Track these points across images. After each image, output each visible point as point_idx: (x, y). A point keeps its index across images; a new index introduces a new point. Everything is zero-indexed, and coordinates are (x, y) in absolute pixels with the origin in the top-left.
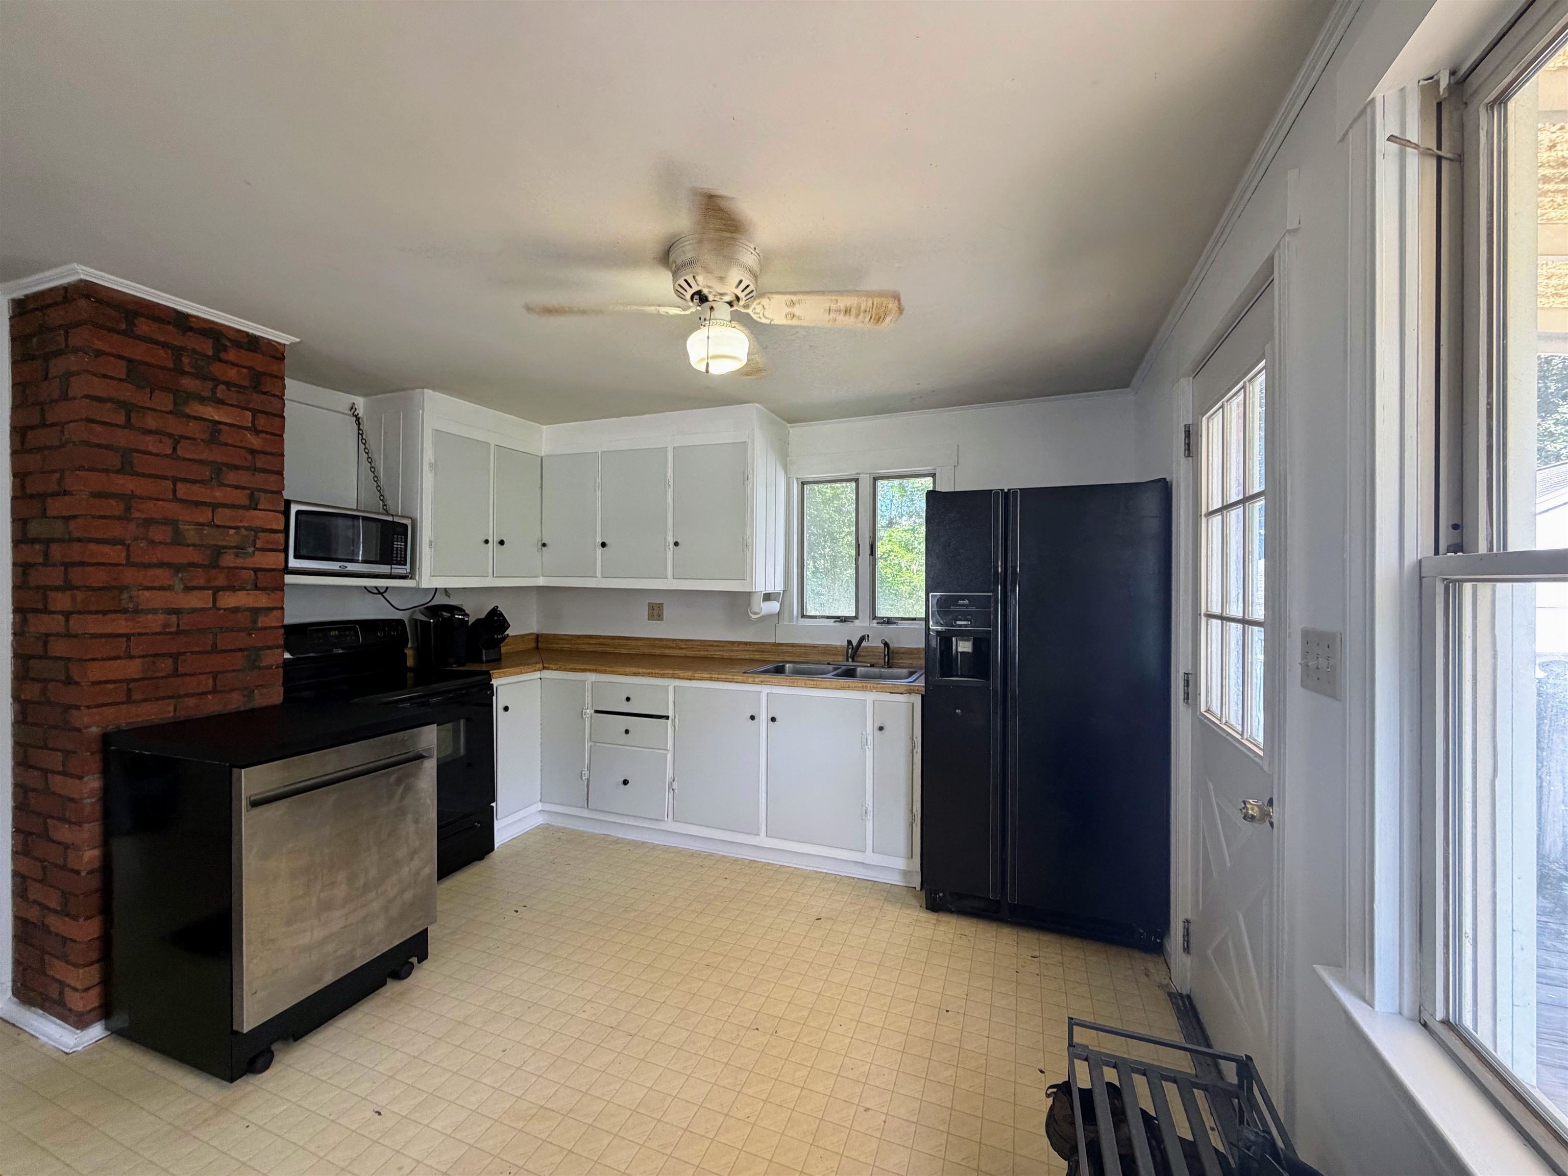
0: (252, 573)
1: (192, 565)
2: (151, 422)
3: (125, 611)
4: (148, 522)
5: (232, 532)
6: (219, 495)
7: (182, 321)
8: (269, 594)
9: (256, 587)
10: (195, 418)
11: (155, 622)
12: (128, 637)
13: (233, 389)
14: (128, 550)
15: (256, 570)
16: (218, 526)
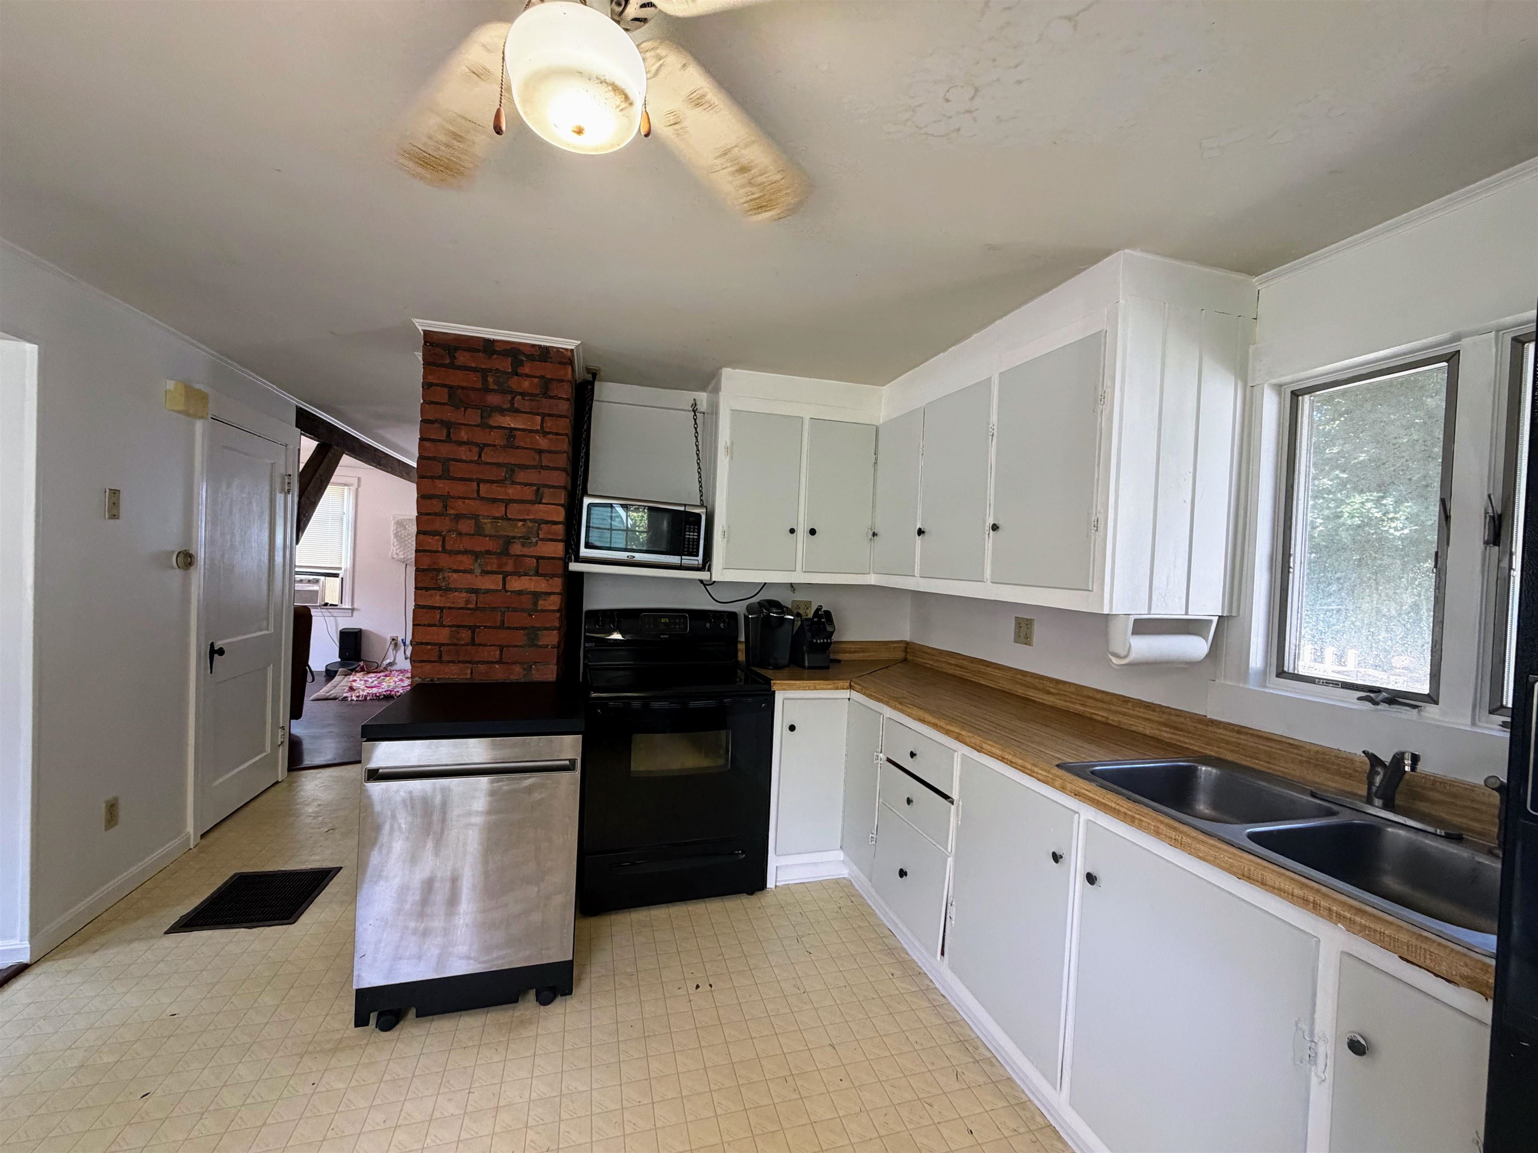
0: (535, 561)
1: (488, 552)
2: (464, 435)
3: (439, 589)
4: (458, 517)
5: (520, 524)
6: (512, 492)
7: (488, 346)
8: (548, 580)
9: (537, 574)
10: (496, 427)
11: (460, 599)
12: (441, 609)
13: (526, 398)
14: (444, 541)
15: (538, 558)
16: (510, 519)
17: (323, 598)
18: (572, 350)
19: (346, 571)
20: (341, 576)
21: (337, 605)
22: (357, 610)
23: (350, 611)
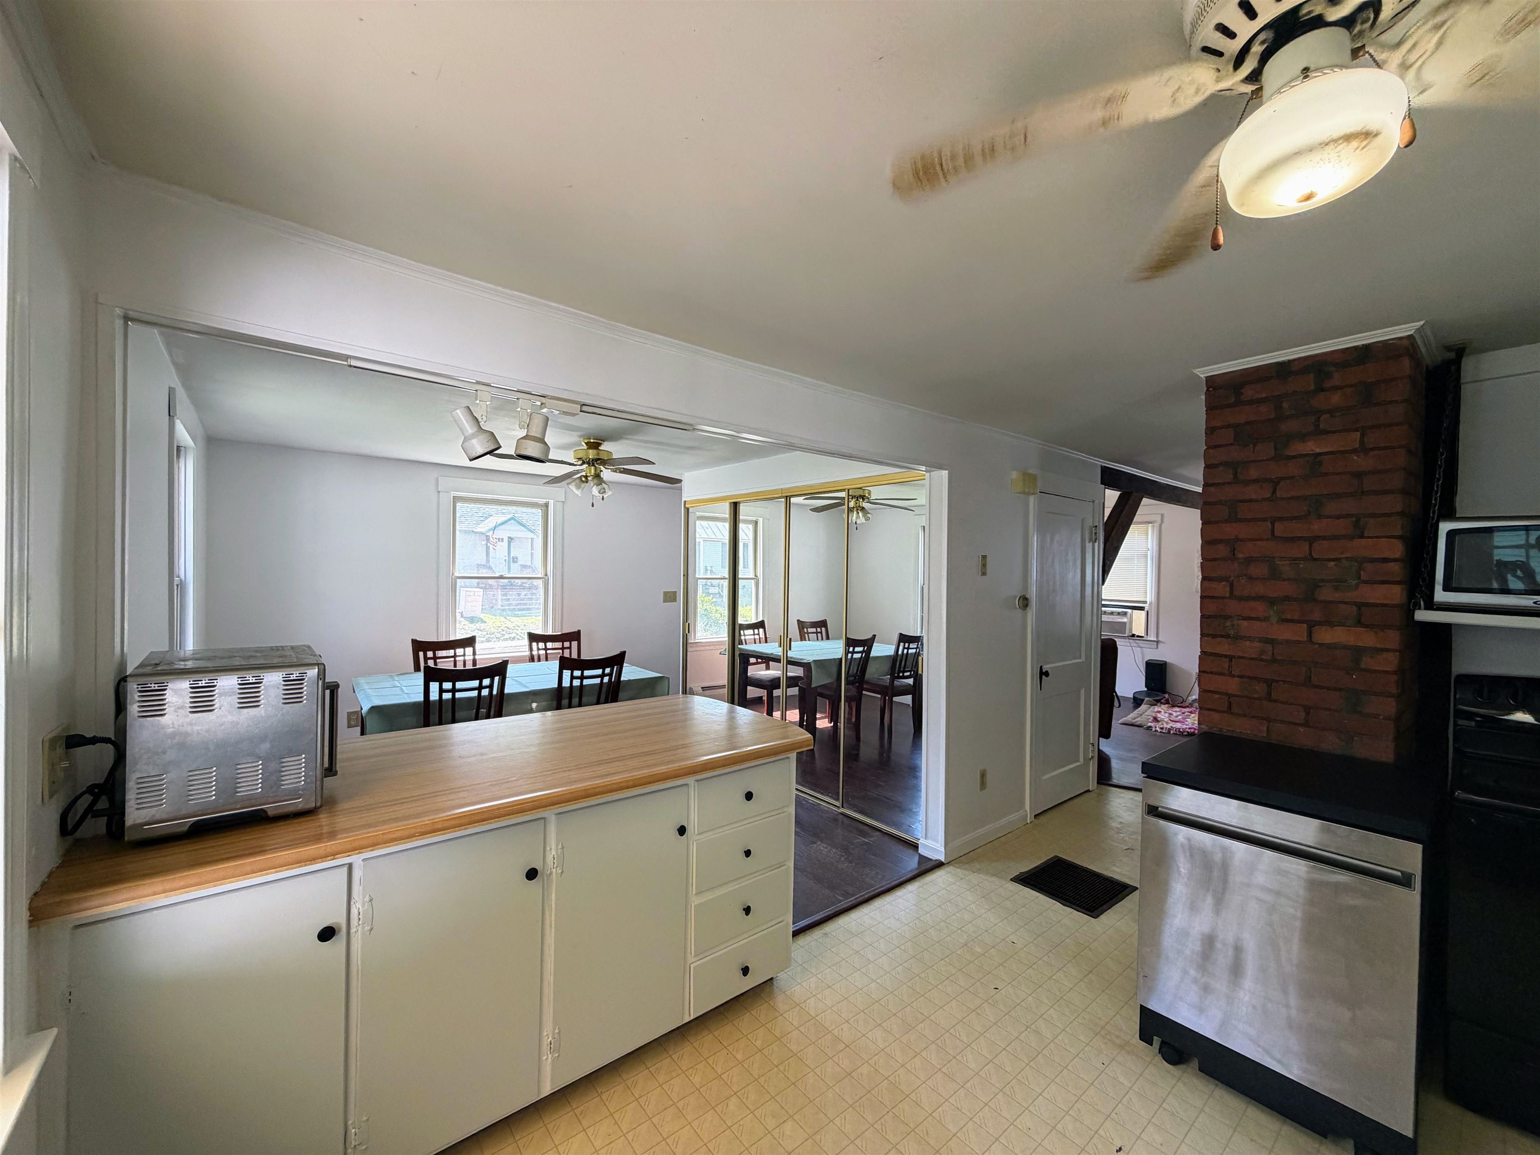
0: (1355, 608)
1: (1287, 598)
2: (1254, 473)
3: (1227, 636)
4: (1249, 560)
5: (1332, 564)
6: (1317, 527)
7: (1283, 370)
8: (1376, 633)
9: (1359, 623)
10: (1294, 457)
11: (1251, 648)
12: (1231, 658)
13: (1337, 414)
14: (1232, 585)
15: (1360, 605)
16: (1315, 559)
17: (1131, 629)
18: (1410, 337)
19: (1151, 604)
20: (1146, 610)
21: (1142, 637)
22: (1163, 642)
23: (1155, 643)
